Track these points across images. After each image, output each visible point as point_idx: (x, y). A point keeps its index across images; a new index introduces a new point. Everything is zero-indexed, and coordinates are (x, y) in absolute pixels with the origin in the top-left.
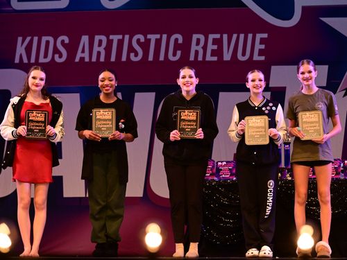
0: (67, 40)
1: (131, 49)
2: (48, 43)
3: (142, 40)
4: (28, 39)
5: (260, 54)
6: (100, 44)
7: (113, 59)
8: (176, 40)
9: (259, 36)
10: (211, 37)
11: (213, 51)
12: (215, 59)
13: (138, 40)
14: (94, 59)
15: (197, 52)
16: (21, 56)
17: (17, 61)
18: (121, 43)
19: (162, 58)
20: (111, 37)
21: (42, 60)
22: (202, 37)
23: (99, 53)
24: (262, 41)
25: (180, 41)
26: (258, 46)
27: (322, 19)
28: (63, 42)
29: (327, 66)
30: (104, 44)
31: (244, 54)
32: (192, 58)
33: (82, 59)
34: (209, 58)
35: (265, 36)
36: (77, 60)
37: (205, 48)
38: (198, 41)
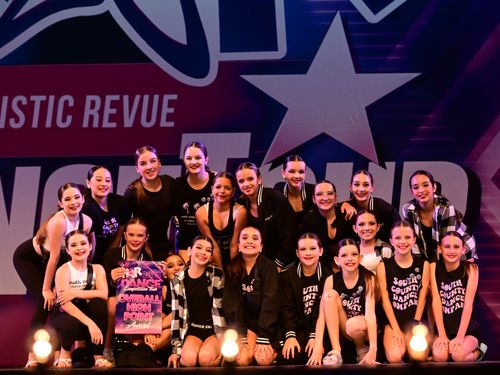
1: (11, 114)
5: (168, 120)
8: (66, 102)
9: (167, 98)
10: (109, 98)
11: (111, 116)
12: (114, 125)
13: (19, 103)
15: (91, 118)
19: (48, 124)
22: (97, 99)
24: (171, 103)
25: (71, 104)
26: (167, 110)
27: (247, 78)
29: (247, 136)
31: (149, 119)
32: (85, 124)
34: (106, 124)
35: (174, 97)
37: (101, 112)
38: (93, 104)
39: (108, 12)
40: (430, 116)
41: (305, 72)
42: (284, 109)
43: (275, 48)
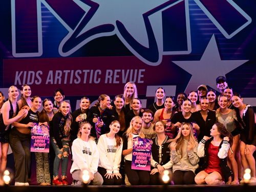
0: (41, 73)
1: (75, 78)
2: (31, 74)
3: (81, 73)
4: (22, 72)
5: (141, 80)
6: (59, 75)
7: (65, 83)
8: (98, 73)
9: (141, 71)
10: (116, 71)
11: (117, 78)
12: (118, 82)
13: (78, 73)
14: (56, 83)
15: (109, 79)
16: (18, 81)
17: (16, 84)
18: (69, 74)
19: (90, 82)
20: (64, 71)
21: (28, 83)
22: (111, 71)
23: (58, 80)
24: (142, 73)
25: (100, 73)
26: (140, 76)
27: (175, 62)
28: (39, 74)
29: (175, 87)
30: (61, 75)
32: (106, 82)
33: (49, 83)
34: (115, 82)
35: (144, 70)
36: (47, 83)
37: (113, 77)
38: (109, 73)
39: (116, 34)
40: (253, 78)
41: (199, 60)
42: (191, 76)
43: (186, 49)
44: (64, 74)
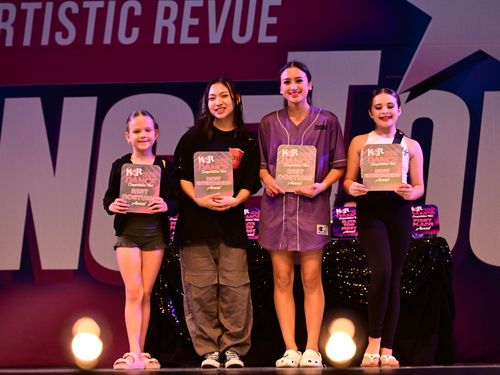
1: (57, 26)
3: (75, 9)
5: (269, 33)
6: (5, 18)
7: (27, 42)
8: (131, 10)
9: (267, 3)
10: (189, 4)
11: (192, 28)
12: (195, 40)
13: (68, 11)
15: (165, 30)
18: (39, 15)
19: (107, 40)
20: (24, 6)
22: (173, 5)
23: (4, 32)
24: (273, 11)
25: (138, 12)
26: (267, 20)
29: (378, 54)
30: (12, 17)
31: (242, 33)
32: (157, 40)
34: (185, 39)
35: (277, 2)
37: (178, 23)
38: (167, 11)
42: (428, 19)
44: (21, 15)
